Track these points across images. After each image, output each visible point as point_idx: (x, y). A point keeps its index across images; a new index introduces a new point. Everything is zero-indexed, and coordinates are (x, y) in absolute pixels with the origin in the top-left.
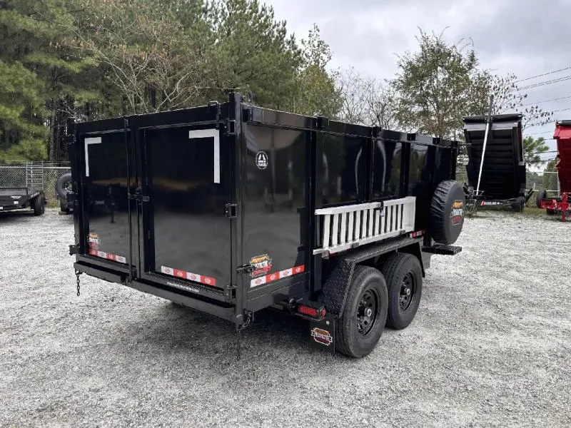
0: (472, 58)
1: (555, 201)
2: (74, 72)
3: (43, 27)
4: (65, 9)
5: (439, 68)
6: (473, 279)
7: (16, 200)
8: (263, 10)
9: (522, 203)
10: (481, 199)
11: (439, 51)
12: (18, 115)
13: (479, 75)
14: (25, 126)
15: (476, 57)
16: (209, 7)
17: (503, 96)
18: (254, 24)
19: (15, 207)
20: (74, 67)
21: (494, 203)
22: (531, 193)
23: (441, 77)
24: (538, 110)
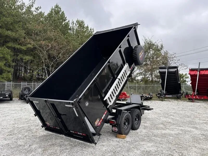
0: (162, 46)
1: (190, 95)
2: (24, 49)
3: (14, 34)
4: (21, 28)
5: (151, 49)
6: (159, 118)
7: (7, 95)
8: (91, 30)
9: (180, 96)
10: (165, 95)
11: (150, 44)
12: (3, 64)
13: (164, 52)
14: (5, 68)
15: (163, 46)
16: (71, 28)
17: (172, 60)
18: (87, 34)
19: (7, 97)
20: (24, 48)
21: (170, 96)
22: (183, 92)
23: (151, 52)
24: (183, 65)
